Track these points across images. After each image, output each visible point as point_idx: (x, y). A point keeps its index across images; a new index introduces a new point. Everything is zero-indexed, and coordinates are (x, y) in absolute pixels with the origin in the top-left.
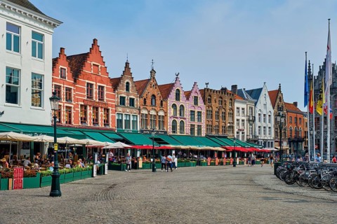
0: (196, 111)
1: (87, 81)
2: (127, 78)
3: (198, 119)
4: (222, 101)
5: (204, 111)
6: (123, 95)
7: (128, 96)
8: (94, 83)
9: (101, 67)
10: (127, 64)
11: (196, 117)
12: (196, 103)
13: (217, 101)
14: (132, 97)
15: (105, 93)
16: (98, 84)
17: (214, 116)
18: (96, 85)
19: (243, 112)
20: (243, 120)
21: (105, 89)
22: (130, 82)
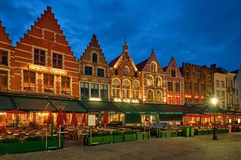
0: (174, 82)
1: (34, 47)
2: (94, 49)
3: (177, 89)
4: (200, 75)
5: (182, 83)
6: (89, 65)
7: (95, 66)
8: (46, 50)
9: (57, 35)
10: (94, 37)
11: (174, 88)
12: (174, 75)
13: (196, 74)
14: (100, 67)
15: (64, 61)
16: (52, 51)
17: (193, 88)
18: (49, 53)
19: (223, 85)
20: (223, 92)
21: (64, 58)
22: (98, 54)
